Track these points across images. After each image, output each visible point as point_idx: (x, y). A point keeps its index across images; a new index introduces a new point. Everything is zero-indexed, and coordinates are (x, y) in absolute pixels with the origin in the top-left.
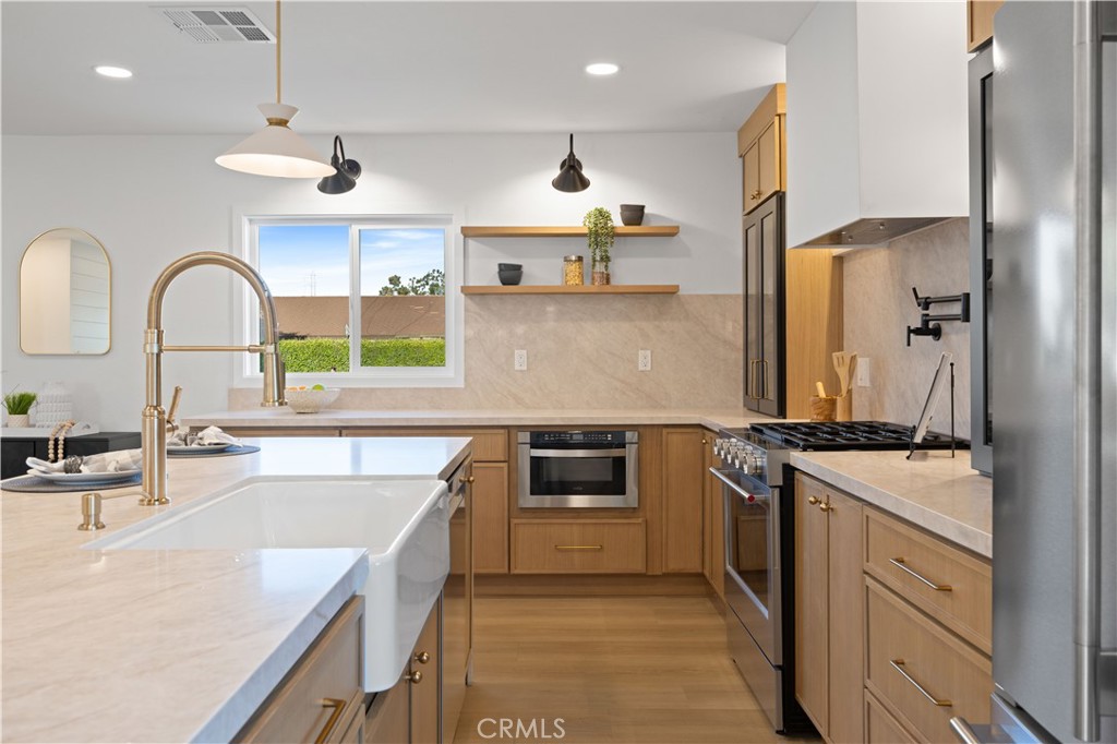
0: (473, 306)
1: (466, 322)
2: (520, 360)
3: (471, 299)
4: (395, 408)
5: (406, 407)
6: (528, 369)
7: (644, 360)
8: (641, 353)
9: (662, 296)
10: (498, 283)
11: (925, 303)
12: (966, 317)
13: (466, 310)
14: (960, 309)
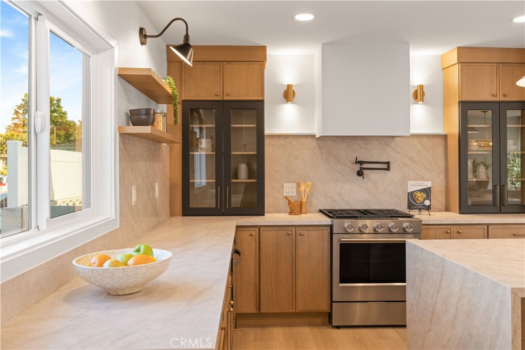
0: (121, 145)
1: (120, 160)
2: (134, 195)
3: (121, 139)
6: (136, 203)
7: (157, 190)
8: (156, 184)
11: (361, 163)
12: (388, 169)
13: (120, 149)
14: (385, 166)
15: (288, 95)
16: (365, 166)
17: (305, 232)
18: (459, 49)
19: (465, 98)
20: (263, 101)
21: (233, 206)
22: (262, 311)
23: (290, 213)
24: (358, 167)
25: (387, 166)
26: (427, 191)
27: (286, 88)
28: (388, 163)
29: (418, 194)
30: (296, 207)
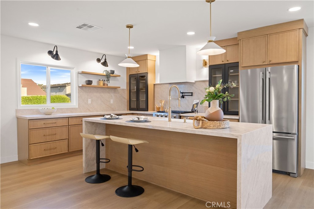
0: (80, 89)
1: (78, 93)
2: (89, 101)
3: (80, 88)
4: (62, 113)
5: (65, 113)
6: (91, 103)
7: (112, 101)
8: (111, 100)
9: (115, 89)
10: (86, 84)
11: (182, 93)
12: (192, 95)
13: (78, 90)
14: (191, 94)
16: (183, 94)
20: (147, 73)
21: (140, 108)
26: (197, 104)
28: (192, 93)
29: (195, 105)
30: (158, 109)
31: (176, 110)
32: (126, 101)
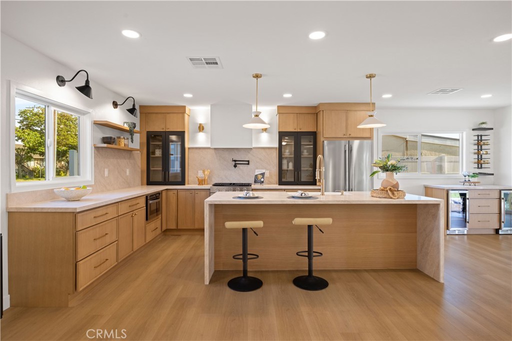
0: (96, 152)
1: (95, 158)
2: (106, 172)
3: (96, 149)
6: (108, 176)
7: (128, 172)
8: (127, 169)
11: (235, 161)
12: (248, 164)
13: (94, 153)
14: (247, 163)
15: (201, 128)
16: (237, 162)
17: (199, 192)
18: (278, 106)
19: (281, 130)
20: (184, 132)
21: (170, 180)
22: (179, 228)
23: (198, 185)
24: (234, 163)
25: (248, 163)
26: (263, 174)
27: (199, 125)
28: (248, 161)
29: (259, 176)
30: (201, 182)
31: (224, 182)
32: (140, 170)
